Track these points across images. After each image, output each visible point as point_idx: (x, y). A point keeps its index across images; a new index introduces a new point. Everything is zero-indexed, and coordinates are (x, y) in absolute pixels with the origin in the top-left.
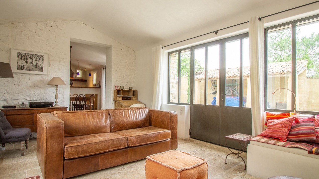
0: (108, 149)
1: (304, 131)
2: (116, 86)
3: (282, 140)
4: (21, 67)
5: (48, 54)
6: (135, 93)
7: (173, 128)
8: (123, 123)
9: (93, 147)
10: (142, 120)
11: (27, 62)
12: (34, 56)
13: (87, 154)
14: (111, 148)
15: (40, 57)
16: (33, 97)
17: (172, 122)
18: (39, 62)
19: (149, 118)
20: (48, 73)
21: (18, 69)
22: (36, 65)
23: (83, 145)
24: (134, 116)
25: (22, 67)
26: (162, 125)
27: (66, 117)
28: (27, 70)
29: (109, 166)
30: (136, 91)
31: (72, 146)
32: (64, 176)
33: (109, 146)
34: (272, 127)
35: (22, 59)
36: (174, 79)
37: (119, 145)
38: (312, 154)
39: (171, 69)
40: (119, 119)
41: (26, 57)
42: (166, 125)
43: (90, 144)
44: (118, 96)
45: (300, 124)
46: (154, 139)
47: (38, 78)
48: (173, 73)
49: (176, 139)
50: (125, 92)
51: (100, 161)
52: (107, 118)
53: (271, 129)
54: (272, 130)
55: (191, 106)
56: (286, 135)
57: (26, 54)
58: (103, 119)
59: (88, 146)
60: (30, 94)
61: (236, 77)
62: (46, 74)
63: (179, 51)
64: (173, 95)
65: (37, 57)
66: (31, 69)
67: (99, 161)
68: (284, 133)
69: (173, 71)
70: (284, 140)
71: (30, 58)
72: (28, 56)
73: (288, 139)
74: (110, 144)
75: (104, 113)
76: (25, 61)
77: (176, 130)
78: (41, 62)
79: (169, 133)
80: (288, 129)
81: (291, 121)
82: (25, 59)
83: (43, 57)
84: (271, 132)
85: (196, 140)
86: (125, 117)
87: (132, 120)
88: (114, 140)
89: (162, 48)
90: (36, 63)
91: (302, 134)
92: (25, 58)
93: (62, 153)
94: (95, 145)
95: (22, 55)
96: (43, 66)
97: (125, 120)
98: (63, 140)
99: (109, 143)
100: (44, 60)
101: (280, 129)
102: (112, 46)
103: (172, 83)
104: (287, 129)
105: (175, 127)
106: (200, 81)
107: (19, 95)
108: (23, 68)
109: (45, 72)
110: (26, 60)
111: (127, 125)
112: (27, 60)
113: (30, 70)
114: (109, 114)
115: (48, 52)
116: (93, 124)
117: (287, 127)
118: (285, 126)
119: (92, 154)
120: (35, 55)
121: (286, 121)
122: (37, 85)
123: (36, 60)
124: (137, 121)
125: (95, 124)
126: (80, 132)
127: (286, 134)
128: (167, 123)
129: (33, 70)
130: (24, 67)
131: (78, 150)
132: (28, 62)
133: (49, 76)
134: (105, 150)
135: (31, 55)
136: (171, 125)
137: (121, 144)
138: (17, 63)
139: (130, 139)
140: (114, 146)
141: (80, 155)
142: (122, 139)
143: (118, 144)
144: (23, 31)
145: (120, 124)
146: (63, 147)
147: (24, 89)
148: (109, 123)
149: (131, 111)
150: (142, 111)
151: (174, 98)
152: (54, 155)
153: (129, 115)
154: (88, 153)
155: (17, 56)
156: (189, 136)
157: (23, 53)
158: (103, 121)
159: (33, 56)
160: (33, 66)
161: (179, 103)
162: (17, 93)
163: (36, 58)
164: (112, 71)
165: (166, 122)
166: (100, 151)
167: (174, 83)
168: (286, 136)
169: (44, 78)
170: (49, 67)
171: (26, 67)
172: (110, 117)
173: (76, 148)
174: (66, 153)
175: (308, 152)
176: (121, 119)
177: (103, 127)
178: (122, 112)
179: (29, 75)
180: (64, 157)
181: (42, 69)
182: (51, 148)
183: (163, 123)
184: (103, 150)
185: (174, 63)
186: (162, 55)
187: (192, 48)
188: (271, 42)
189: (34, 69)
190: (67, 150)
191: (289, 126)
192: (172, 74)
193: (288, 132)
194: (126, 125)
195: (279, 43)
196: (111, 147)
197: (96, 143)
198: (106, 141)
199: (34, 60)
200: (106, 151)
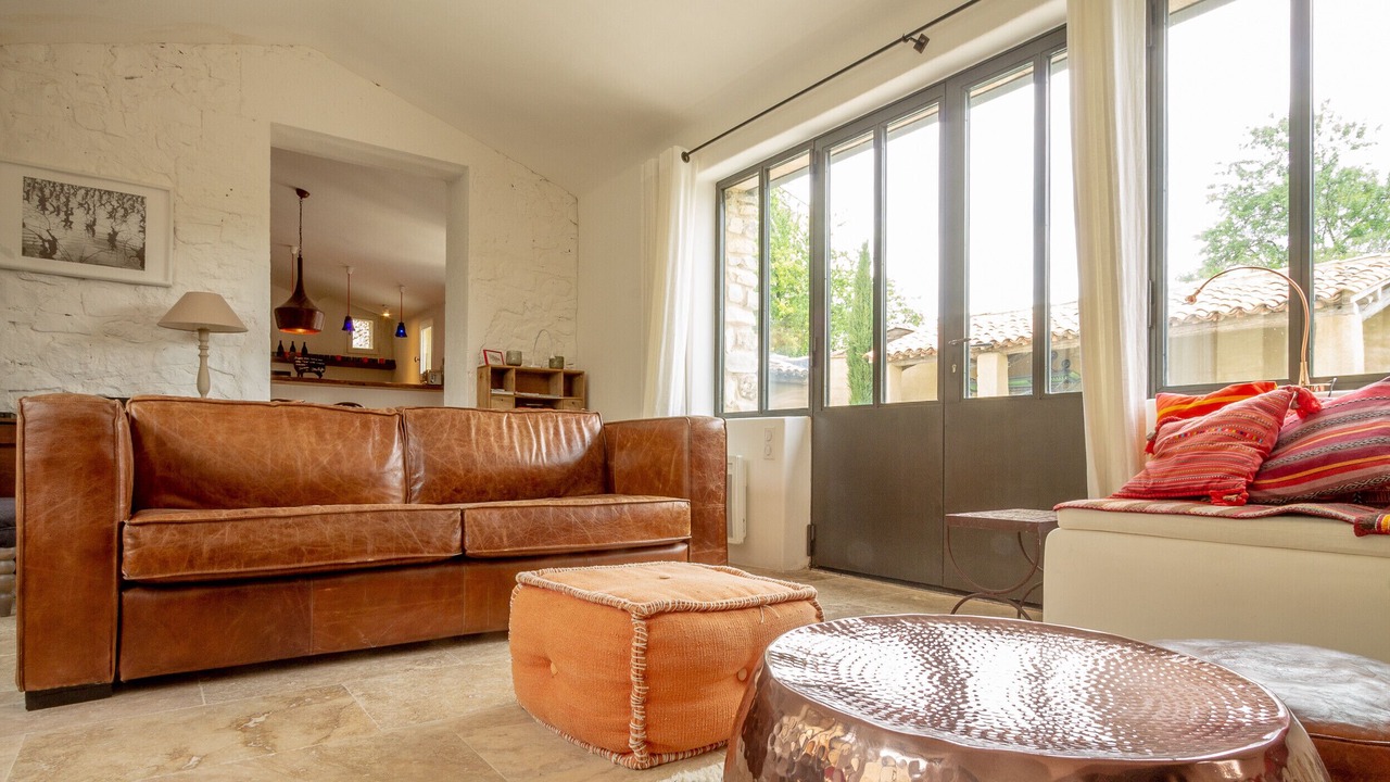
0: (354, 554)
1: (1344, 446)
2: (485, 351)
3: (1225, 497)
4: (43, 246)
5: (168, 191)
6: (572, 382)
7: (703, 489)
8: (468, 471)
9: (276, 536)
10: (563, 466)
11: (68, 223)
12: (101, 197)
13: (243, 569)
14: (373, 553)
15: (131, 202)
16: (99, 381)
17: (699, 464)
18: (124, 227)
19: (600, 460)
20: (166, 276)
21: (24, 252)
22: (112, 237)
23: (221, 521)
24: (526, 441)
25: (47, 245)
26: (657, 483)
27: (180, 419)
28: (67, 258)
29: (365, 641)
30: (579, 374)
31: (162, 519)
32: (122, 663)
33: (359, 542)
34: (1177, 447)
35: (44, 209)
36: (744, 305)
37: (416, 543)
38: (1375, 533)
39: (730, 260)
40: (449, 448)
41: (63, 199)
42: (672, 477)
43: (257, 523)
44: (494, 395)
45: (1321, 419)
46: (603, 532)
47: (124, 298)
48: (738, 280)
49: (719, 546)
50: (527, 377)
51: (316, 609)
52: (393, 443)
53: (1172, 454)
54: (1173, 459)
55: (812, 419)
56: (1243, 476)
57: (62, 189)
58: (370, 446)
59: (248, 530)
60: (88, 371)
61: (1065, 338)
62: (159, 280)
63: (763, 168)
64: (739, 381)
65: (116, 205)
66: (86, 254)
67: (307, 608)
68: (1237, 466)
69: (739, 271)
70: (1233, 497)
71: (81, 205)
72: (75, 195)
73: (1256, 494)
74: (365, 531)
75: (377, 418)
76: (58, 220)
77: (721, 506)
78: (135, 228)
79: (679, 513)
80: (1259, 448)
81: (1274, 407)
82: (57, 210)
83: (143, 202)
84: (1170, 467)
85: (836, 575)
86: (477, 443)
87: (516, 456)
88: (388, 515)
89: (685, 157)
90: (110, 231)
91: (1329, 459)
92: (58, 207)
93: (108, 552)
94: (285, 531)
95: (47, 192)
96: (144, 244)
97: (479, 457)
98: (113, 490)
99: (360, 528)
100: (147, 219)
101: (1213, 449)
102: (466, 168)
103: (737, 325)
104: (1251, 446)
105: (712, 486)
106: (903, 364)
107: (34, 370)
108: (48, 250)
109: (152, 273)
110: (62, 214)
111: (488, 479)
112: (69, 213)
113: (82, 260)
114: (402, 427)
115: (168, 184)
116: (315, 460)
117: (1251, 438)
118: (1242, 433)
119: (267, 568)
120: (106, 191)
121: (1250, 408)
122: (115, 332)
123: (111, 217)
124: (538, 468)
125: (325, 463)
126: (247, 493)
127: (1247, 469)
128: (677, 470)
129: (97, 263)
130: (53, 243)
131: (192, 541)
132: (72, 223)
133: (173, 291)
134: (336, 558)
135: (87, 194)
136: (691, 476)
137: (425, 539)
138: (24, 225)
139: (475, 519)
140: (389, 545)
141: (202, 569)
142: (432, 518)
143: (410, 536)
144: (46, 84)
145: (455, 474)
146: (116, 525)
147: (58, 346)
148: (400, 463)
149: (513, 420)
150: (566, 422)
151: (744, 394)
152: (69, 560)
153: (500, 437)
154: (247, 565)
155: (21, 194)
156: (806, 561)
157: (50, 182)
158: (369, 449)
159: (96, 198)
160: (98, 243)
161: (763, 411)
162: (24, 361)
163: (109, 208)
164: (470, 282)
165: (670, 467)
166: (312, 561)
167: (746, 325)
168: (1247, 477)
169: (151, 301)
170: (171, 251)
171: (62, 244)
172: (404, 439)
173: (185, 532)
174: (128, 553)
175: (1352, 526)
176: (458, 450)
177: (367, 481)
178: (468, 419)
179: (82, 282)
180: (120, 575)
181: (138, 259)
182: (48, 521)
183: (659, 473)
184: (329, 558)
185: (743, 234)
186: (682, 189)
187: (820, 149)
188: (1240, 188)
189: (104, 256)
190: (134, 536)
191: (1264, 432)
192: (736, 282)
193: (1259, 460)
194: (485, 477)
195: (1280, 195)
196: (370, 547)
197: (290, 521)
198: (342, 517)
199: (102, 214)
200: (341, 561)
